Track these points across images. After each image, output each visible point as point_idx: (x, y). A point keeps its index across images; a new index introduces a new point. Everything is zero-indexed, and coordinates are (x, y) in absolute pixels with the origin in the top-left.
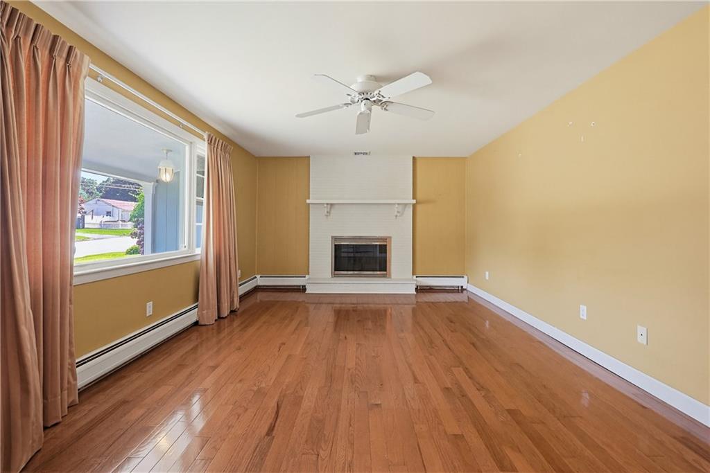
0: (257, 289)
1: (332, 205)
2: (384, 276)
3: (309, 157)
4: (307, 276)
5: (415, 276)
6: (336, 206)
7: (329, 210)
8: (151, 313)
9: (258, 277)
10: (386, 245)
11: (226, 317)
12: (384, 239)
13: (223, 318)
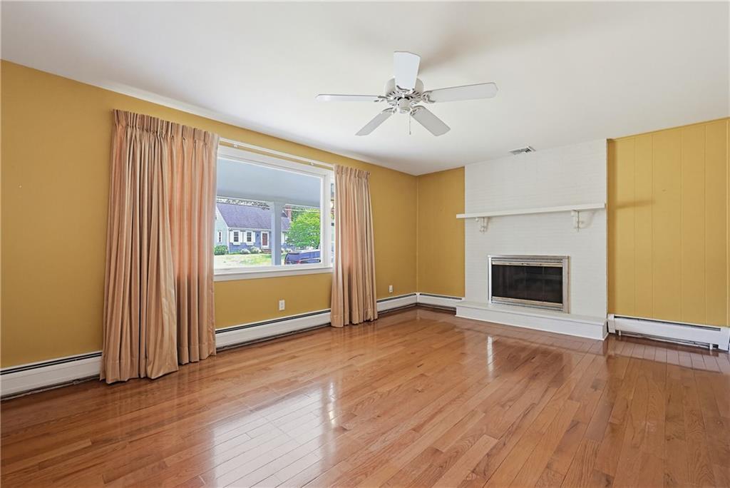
0: (417, 306)
1: (489, 218)
2: (560, 310)
3: (464, 167)
4: (463, 299)
5: (613, 316)
6: (494, 220)
7: (485, 225)
8: (283, 309)
9: (418, 294)
10: (561, 268)
11: (357, 324)
12: (560, 259)
13: (354, 324)
